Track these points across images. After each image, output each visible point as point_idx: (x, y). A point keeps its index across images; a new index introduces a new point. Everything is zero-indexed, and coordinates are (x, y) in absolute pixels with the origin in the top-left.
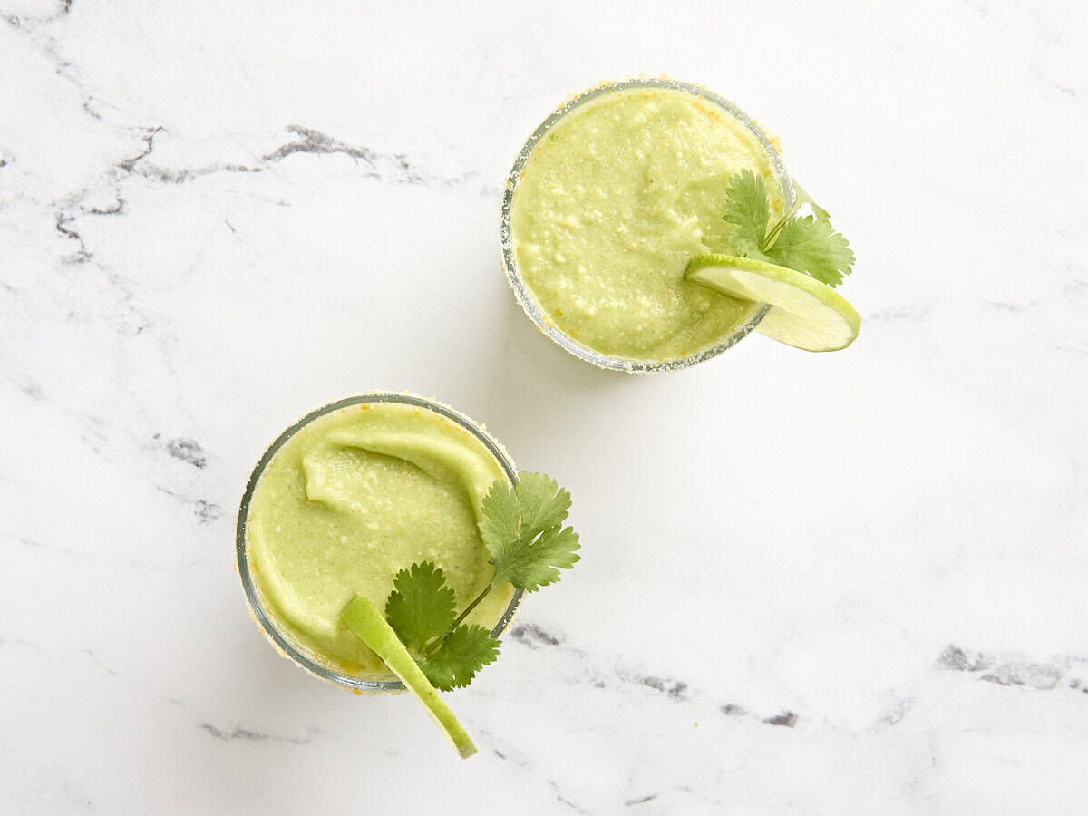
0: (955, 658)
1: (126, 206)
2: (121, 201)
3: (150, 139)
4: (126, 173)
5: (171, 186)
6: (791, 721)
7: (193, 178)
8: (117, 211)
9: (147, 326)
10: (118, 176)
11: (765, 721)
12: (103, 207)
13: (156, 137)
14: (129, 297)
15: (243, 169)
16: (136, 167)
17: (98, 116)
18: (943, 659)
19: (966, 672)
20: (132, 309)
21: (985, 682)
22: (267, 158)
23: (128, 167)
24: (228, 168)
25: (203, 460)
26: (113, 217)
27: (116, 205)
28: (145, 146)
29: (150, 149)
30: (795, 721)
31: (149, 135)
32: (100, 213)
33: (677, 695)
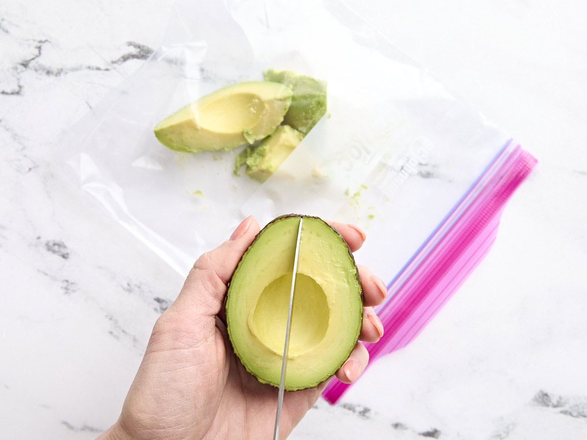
0: (544, 399)
1: (23, 90)
2: (20, 87)
3: (39, 48)
4: (23, 68)
5: (52, 78)
6: (436, 435)
7: (66, 73)
8: (18, 93)
9: (34, 167)
10: (19, 71)
11: (420, 434)
12: (8, 90)
13: (44, 46)
14: (24, 148)
15: (98, 69)
16: (31, 65)
17: (7, 32)
18: (536, 399)
19: (551, 409)
20: (25, 156)
21: (562, 415)
22: (113, 62)
23: (25, 65)
24: (89, 68)
25: (68, 254)
26: (15, 97)
27: (17, 89)
28: (36, 52)
29: (40, 53)
30: (439, 435)
31: (39, 45)
32: (7, 94)
33: (364, 415)
